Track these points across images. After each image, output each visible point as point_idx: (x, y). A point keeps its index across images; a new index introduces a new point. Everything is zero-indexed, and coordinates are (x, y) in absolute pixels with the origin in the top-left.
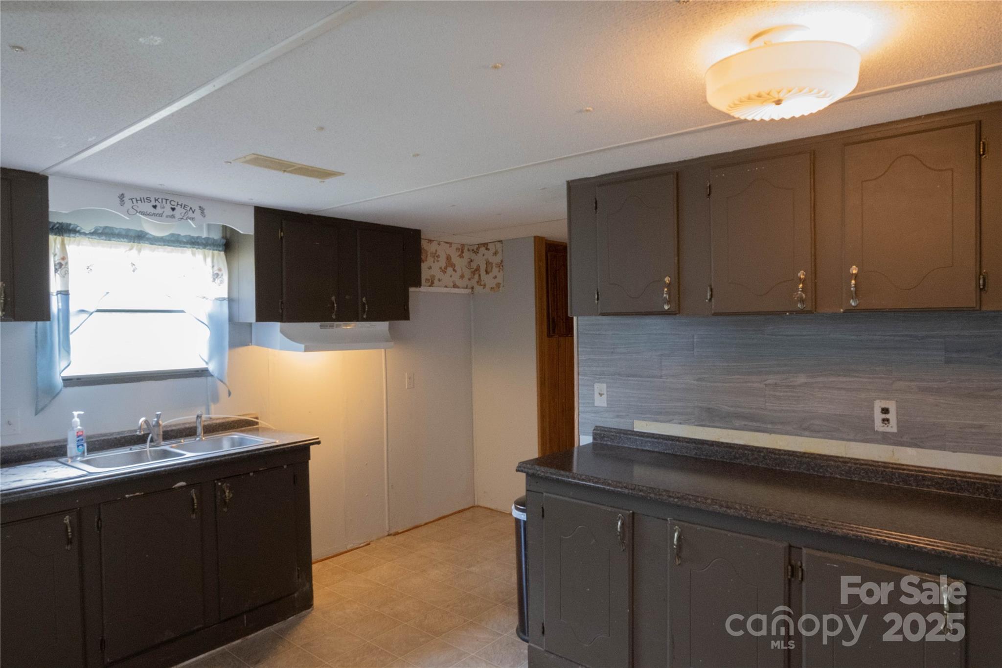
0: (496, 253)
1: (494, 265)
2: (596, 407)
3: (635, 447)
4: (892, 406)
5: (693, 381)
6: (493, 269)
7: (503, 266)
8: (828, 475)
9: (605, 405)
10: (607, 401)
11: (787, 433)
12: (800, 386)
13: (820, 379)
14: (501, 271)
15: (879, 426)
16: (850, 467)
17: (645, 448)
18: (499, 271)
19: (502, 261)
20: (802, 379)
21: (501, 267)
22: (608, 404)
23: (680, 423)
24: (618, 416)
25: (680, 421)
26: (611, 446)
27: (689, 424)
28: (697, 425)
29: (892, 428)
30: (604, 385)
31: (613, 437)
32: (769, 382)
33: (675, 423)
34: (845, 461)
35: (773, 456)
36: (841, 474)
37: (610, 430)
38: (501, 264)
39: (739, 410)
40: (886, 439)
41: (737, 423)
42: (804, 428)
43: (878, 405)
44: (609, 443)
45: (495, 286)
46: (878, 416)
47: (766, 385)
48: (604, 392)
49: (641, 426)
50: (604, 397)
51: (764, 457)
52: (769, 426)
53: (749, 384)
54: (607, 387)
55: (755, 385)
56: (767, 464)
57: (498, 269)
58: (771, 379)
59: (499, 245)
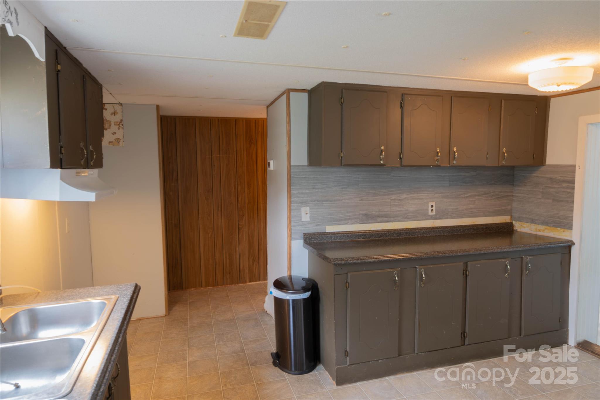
0: (114, 113)
1: (112, 123)
2: (303, 222)
3: (330, 241)
4: (434, 204)
5: (359, 201)
6: (111, 127)
7: (123, 125)
8: (416, 236)
9: (309, 220)
10: (310, 217)
11: (399, 221)
12: (404, 199)
13: (411, 195)
14: (121, 129)
15: (430, 213)
16: (423, 231)
17: (336, 241)
18: (119, 129)
19: (121, 121)
20: (405, 196)
21: (121, 125)
22: (310, 219)
23: (352, 224)
24: (317, 225)
25: (352, 223)
26: (317, 243)
27: (356, 223)
28: (360, 224)
29: (434, 213)
30: (308, 208)
31: (317, 238)
32: (392, 198)
33: (349, 224)
34: (422, 229)
35: (396, 232)
36: (421, 235)
37: (314, 234)
38: (120, 123)
39: (381, 213)
40: (433, 218)
41: (379, 219)
42: (406, 218)
43: (430, 204)
44: (315, 242)
45: (114, 141)
46: (430, 208)
47: (391, 200)
48: (308, 212)
49: (330, 229)
50: (308, 215)
51: (393, 233)
52: (392, 219)
53: (384, 200)
54: (310, 209)
55: (387, 200)
56: (394, 237)
57: (117, 127)
58: (393, 197)
59: (118, 108)
